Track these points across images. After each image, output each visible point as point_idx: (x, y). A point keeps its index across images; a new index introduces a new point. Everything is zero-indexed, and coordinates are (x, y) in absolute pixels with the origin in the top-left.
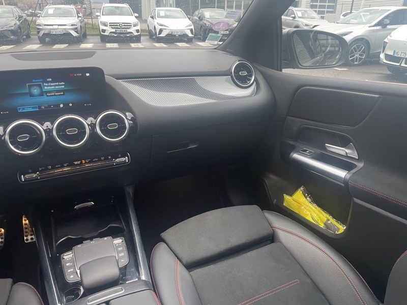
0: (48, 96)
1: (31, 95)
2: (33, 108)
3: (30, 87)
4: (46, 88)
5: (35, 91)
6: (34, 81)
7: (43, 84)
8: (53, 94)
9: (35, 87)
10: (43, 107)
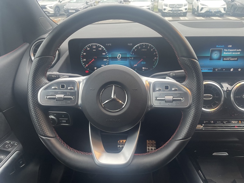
0: (223, 60)
1: (211, 59)
2: (209, 69)
3: (213, 51)
4: (224, 53)
5: (215, 55)
6: (217, 46)
7: (224, 50)
8: (229, 59)
9: (216, 52)
10: (217, 70)
